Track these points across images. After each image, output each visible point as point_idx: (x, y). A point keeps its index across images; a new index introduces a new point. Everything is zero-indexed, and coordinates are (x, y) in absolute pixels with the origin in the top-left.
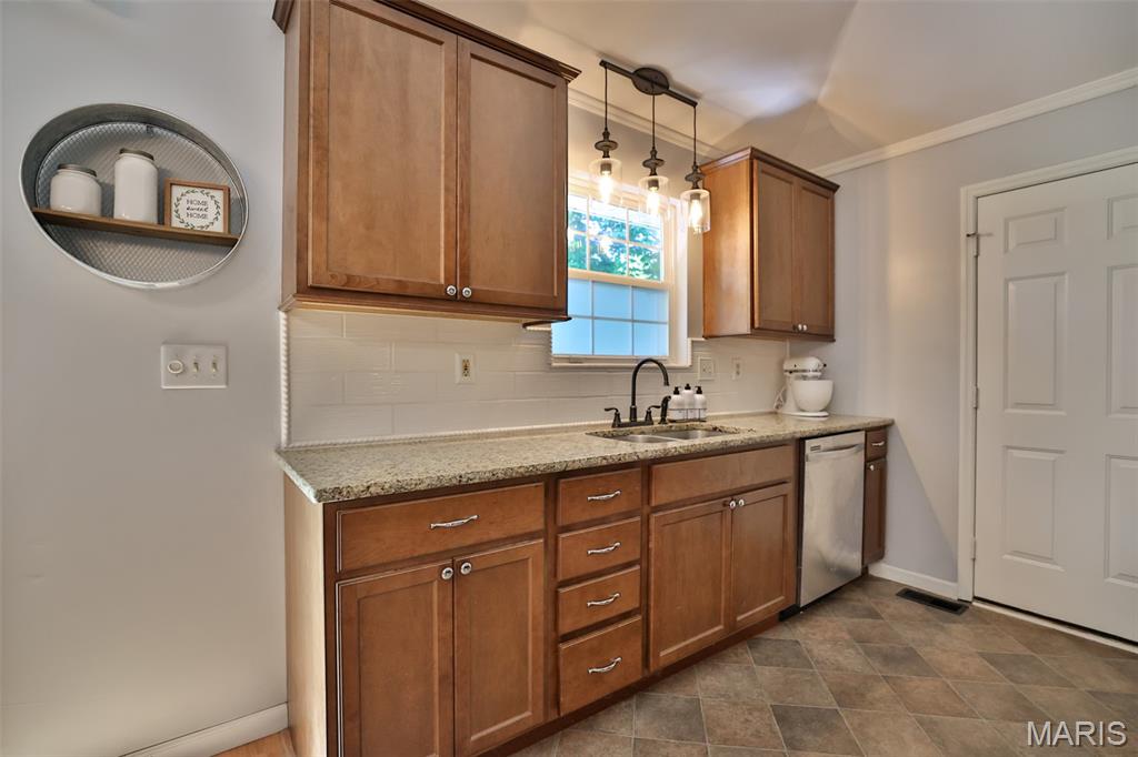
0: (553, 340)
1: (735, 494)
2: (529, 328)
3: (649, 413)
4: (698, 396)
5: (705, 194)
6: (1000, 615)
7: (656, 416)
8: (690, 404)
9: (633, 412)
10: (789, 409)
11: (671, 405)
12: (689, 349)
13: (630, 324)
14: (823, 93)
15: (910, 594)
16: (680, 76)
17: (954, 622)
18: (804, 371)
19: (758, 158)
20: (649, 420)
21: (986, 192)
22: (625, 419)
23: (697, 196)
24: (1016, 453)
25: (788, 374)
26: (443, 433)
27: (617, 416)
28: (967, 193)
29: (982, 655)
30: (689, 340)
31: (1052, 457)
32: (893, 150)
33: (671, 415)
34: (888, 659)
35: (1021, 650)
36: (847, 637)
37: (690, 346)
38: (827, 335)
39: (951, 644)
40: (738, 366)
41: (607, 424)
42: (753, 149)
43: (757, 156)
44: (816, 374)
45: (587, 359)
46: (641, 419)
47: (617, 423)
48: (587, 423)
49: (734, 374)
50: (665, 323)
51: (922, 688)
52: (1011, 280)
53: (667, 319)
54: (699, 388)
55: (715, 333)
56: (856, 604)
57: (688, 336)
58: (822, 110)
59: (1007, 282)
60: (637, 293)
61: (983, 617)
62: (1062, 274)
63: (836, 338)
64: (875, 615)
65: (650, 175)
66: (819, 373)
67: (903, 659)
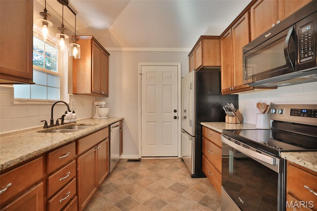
0: (14, 92)
1: (97, 145)
3: (57, 121)
4: (73, 114)
5: (79, 46)
6: (147, 159)
7: (60, 122)
8: (71, 117)
9: (52, 121)
10: (97, 116)
11: (65, 118)
12: (69, 98)
13: (46, 87)
14: (111, 28)
15: (130, 160)
17: (140, 164)
18: (101, 105)
19: (94, 40)
20: (57, 123)
21: (143, 65)
22: (49, 124)
23: (76, 46)
24: (149, 123)
25: (96, 106)
27: (46, 123)
28: (140, 64)
29: (148, 169)
30: (69, 95)
31: (154, 123)
32: (124, 49)
33: (65, 121)
34: (133, 178)
35: (153, 165)
36: (122, 177)
37: (69, 97)
38: (107, 95)
39: (142, 169)
40: (82, 104)
41: (42, 127)
42: (93, 37)
43: (93, 39)
44: (104, 106)
45: (28, 101)
46: (55, 123)
47: (46, 126)
48: (31, 128)
49: (81, 106)
50: (59, 88)
51: (142, 181)
52: (148, 85)
53: (59, 87)
54: (74, 111)
55: (78, 93)
56: (120, 167)
57: (68, 93)
58: (109, 32)
59: (147, 85)
60: (48, 76)
61: (145, 161)
62: (156, 85)
63: (109, 96)
64: (125, 168)
65: (61, 33)
66: (105, 106)
67: (136, 176)
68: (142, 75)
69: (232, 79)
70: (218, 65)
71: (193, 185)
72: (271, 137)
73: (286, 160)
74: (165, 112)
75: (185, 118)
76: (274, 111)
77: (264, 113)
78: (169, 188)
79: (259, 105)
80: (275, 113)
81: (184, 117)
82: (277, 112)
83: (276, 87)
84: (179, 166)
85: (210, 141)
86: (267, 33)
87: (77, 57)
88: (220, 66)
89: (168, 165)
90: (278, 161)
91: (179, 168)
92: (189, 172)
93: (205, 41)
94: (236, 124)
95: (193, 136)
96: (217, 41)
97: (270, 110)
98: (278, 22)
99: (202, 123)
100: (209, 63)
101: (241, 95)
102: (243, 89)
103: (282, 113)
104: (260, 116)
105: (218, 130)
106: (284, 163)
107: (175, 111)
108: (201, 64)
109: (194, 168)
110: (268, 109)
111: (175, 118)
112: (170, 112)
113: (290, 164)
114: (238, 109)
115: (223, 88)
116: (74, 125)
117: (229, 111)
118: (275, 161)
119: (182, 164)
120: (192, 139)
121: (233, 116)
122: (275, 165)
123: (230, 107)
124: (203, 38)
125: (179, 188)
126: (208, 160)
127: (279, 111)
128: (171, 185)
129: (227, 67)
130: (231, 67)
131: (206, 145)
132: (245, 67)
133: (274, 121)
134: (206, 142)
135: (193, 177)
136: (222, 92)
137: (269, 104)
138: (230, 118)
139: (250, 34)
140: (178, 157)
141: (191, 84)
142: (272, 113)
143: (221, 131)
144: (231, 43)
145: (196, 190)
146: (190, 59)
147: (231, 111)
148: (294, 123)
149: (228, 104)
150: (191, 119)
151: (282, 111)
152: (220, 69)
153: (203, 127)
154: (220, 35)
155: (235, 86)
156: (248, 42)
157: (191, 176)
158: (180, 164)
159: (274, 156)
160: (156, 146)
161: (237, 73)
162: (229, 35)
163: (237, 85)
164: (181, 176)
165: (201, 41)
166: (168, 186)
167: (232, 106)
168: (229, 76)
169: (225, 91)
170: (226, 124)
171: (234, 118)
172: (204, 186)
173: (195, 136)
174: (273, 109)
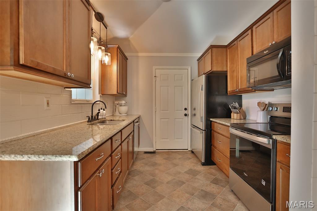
0: (72, 94)
1: (129, 136)
2: (66, 89)
3: (95, 117)
4: (104, 111)
5: (109, 54)
6: (161, 151)
8: (103, 114)
9: (92, 116)
11: (99, 115)
14: (131, 37)
15: (146, 153)
16: (106, 20)
18: (122, 104)
20: (95, 119)
21: (157, 68)
23: (107, 55)
24: (163, 120)
25: (117, 105)
26: (41, 131)
27: (89, 118)
28: (154, 68)
29: (164, 159)
30: (99, 95)
31: (167, 120)
32: (140, 54)
33: (100, 117)
35: (167, 156)
36: (143, 165)
37: (99, 97)
38: (126, 95)
40: (107, 103)
41: (87, 121)
42: (118, 45)
43: (118, 48)
47: (89, 120)
51: (161, 168)
54: (104, 109)
56: (140, 158)
57: (99, 94)
58: (129, 41)
59: (161, 86)
61: (159, 153)
62: (168, 86)
63: (127, 96)
64: (144, 159)
65: (99, 46)
66: (125, 105)
67: (154, 164)
68: (157, 78)
69: (237, 82)
70: (225, 70)
71: (204, 170)
72: (269, 129)
73: (276, 140)
74: (177, 110)
75: (195, 115)
76: (271, 109)
77: (263, 110)
78: (185, 172)
79: (259, 104)
80: (272, 110)
81: (193, 114)
82: (273, 110)
83: (273, 90)
84: (190, 157)
85: (218, 133)
86: (265, 50)
87: (108, 64)
88: (227, 71)
89: (180, 156)
90: (271, 140)
91: (190, 159)
92: (200, 161)
93: (214, 50)
94: (240, 119)
95: (204, 130)
96: (225, 49)
97: (268, 108)
98: (274, 42)
99: (211, 119)
100: (217, 68)
101: (244, 96)
102: (246, 91)
103: (277, 110)
104: (260, 112)
105: (226, 124)
106: (275, 142)
107: (186, 109)
108: (210, 69)
109: (205, 157)
110: (266, 107)
111: (186, 115)
112: (182, 110)
113: (279, 142)
114: (242, 107)
115: (229, 89)
116: (105, 121)
117: (234, 109)
118: (269, 141)
119: (192, 155)
120: (203, 133)
121: (238, 113)
122: (269, 144)
123: (235, 105)
124: (212, 47)
125: (193, 173)
126: (217, 150)
127: (274, 109)
128: (186, 170)
129: (233, 72)
130: (237, 72)
131: (215, 137)
132: (248, 71)
133: (271, 116)
134: (215, 134)
135: (203, 164)
136: (228, 93)
137: (267, 103)
138: (235, 114)
139: (252, 47)
140: (187, 149)
141: (202, 86)
142: (270, 110)
143: (229, 124)
144: (236, 53)
145: (207, 174)
146: (198, 63)
147: (236, 109)
148: (286, 118)
149: (233, 103)
150: (202, 116)
151: (277, 108)
152: (227, 74)
153: (212, 122)
154: (226, 45)
155: (239, 88)
156: (250, 55)
157: (201, 164)
158: (190, 155)
159: (269, 138)
160: (169, 140)
161: (241, 77)
162: (235, 45)
163: (241, 88)
164: (193, 164)
165: (210, 49)
166: (184, 171)
167: (237, 105)
168: (235, 80)
169: (231, 92)
170: (232, 120)
171: (239, 114)
172: (214, 171)
173: (205, 130)
174: (270, 107)
